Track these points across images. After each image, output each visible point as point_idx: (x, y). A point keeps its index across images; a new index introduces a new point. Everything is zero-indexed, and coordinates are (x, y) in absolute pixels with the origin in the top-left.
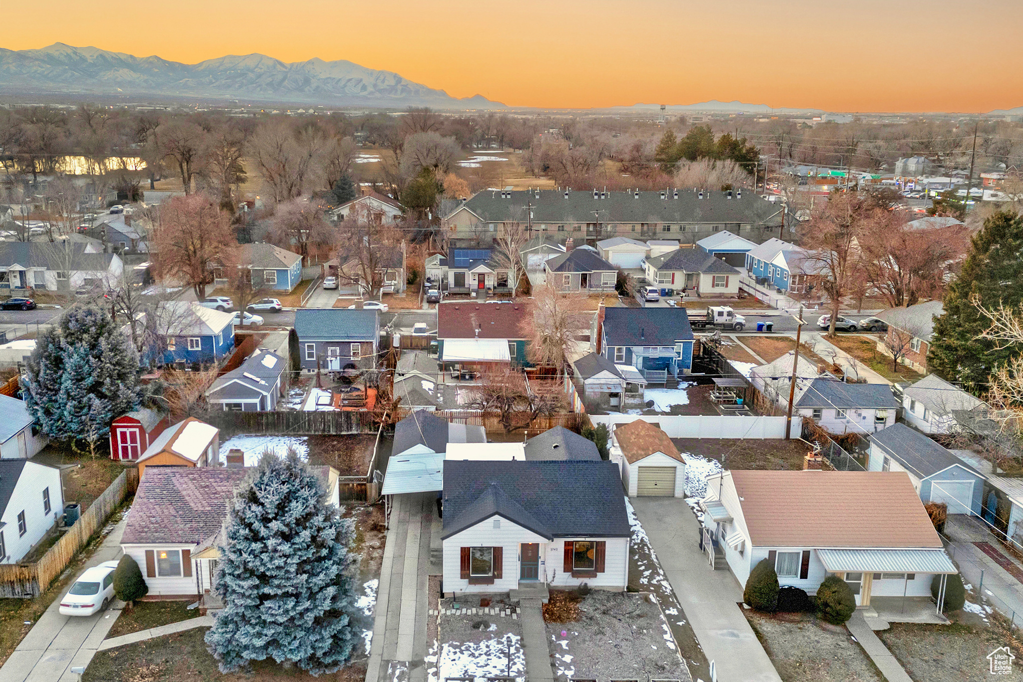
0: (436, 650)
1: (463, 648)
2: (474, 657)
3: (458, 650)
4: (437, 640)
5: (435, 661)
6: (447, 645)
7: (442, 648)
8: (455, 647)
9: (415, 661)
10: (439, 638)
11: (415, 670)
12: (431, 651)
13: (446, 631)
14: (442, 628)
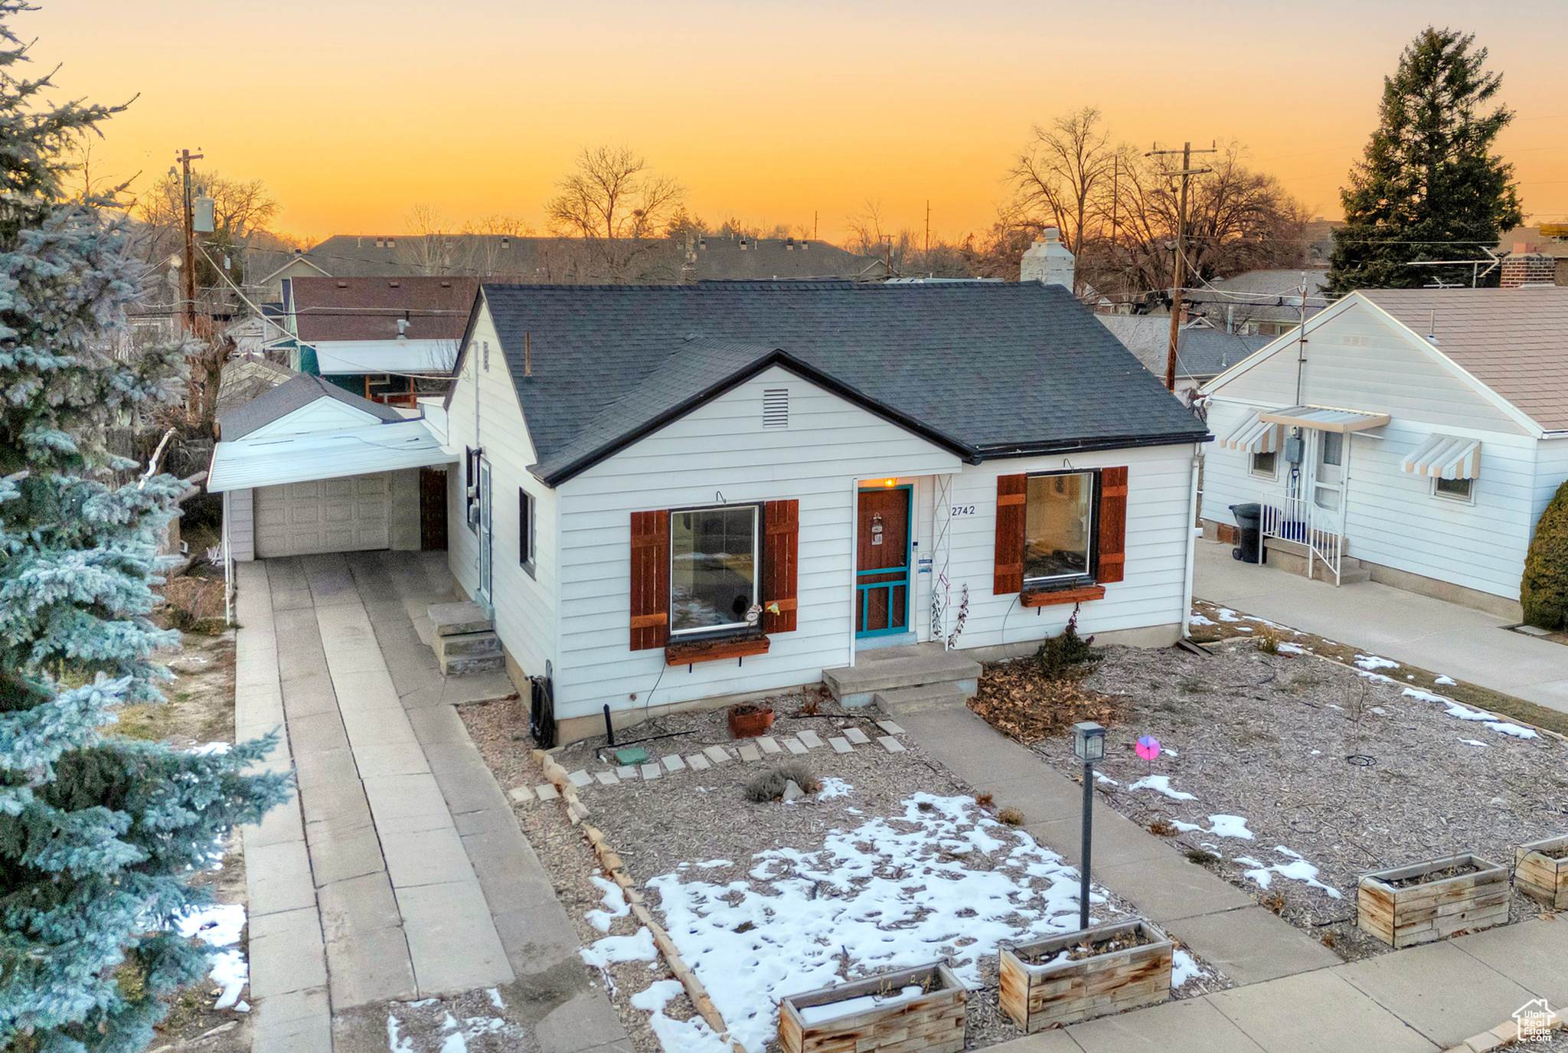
0: (623, 910)
1: (760, 872)
2: (835, 894)
3: (739, 886)
4: (608, 874)
5: (651, 953)
6: (673, 877)
7: (654, 898)
8: (720, 877)
9: (535, 979)
10: (613, 861)
11: (554, 1014)
12: (601, 919)
13: (638, 834)
14: (613, 830)
